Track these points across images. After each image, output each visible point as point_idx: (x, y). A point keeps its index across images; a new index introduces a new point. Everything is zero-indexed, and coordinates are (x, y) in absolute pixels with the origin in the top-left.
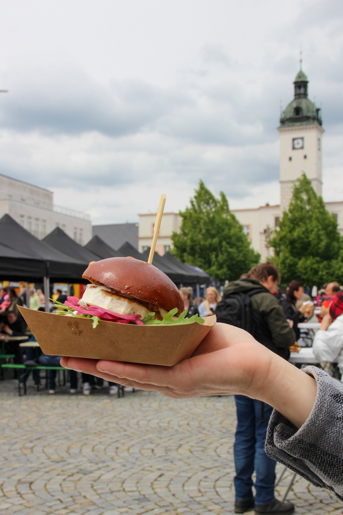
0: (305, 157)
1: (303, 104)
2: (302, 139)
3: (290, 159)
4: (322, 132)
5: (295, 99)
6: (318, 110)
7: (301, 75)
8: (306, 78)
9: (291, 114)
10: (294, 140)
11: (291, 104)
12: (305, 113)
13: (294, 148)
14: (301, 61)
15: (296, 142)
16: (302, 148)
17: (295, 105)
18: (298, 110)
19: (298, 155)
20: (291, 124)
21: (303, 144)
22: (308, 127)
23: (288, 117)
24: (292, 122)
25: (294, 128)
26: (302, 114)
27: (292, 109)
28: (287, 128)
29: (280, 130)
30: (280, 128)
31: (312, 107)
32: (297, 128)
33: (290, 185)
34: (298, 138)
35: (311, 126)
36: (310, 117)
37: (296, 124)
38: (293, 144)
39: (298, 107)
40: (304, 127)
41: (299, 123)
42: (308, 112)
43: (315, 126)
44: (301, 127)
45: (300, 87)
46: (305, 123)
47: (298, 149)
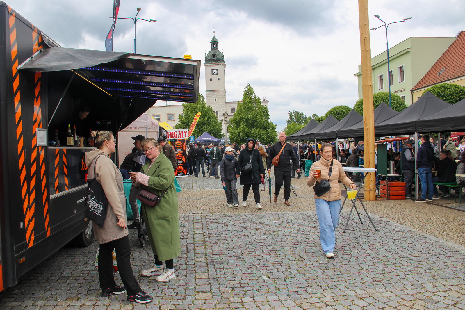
0: (219, 79)
1: (217, 53)
2: (217, 69)
3: (211, 80)
4: (225, 67)
5: (212, 50)
7: (214, 38)
8: (217, 40)
9: (211, 57)
10: (212, 70)
11: (210, 52)
13: (213, 74)
14: (214, 32)
15: (214, 71)
16: (217, 74)
17: (212, 53)
18: (214, 56)
19: (215, 78)
20: (211, 62)
21: (217, 72)
22: (220, 64)
23: (209, 58)
24: (211, 61)
25: (212, 64)
26: (217, 57)
27: (211, 55)
28: (209, 64)
29: (205, 65)
30: (205, 64)
31: (221, 54)
32: (214, 64)
33: (211, 93)
34: (215, 69)
35: (221, 64)
36: (220, 59)
37: (213, 62)
38: (212, 72)
39: (215, 54)
40: (218, 64)
41: (215, 62)
42: (219, 57)
43: (223, 64)
44: (216, 64)
45: (214, 45)
46: (218, 62)
47: (215, 75)
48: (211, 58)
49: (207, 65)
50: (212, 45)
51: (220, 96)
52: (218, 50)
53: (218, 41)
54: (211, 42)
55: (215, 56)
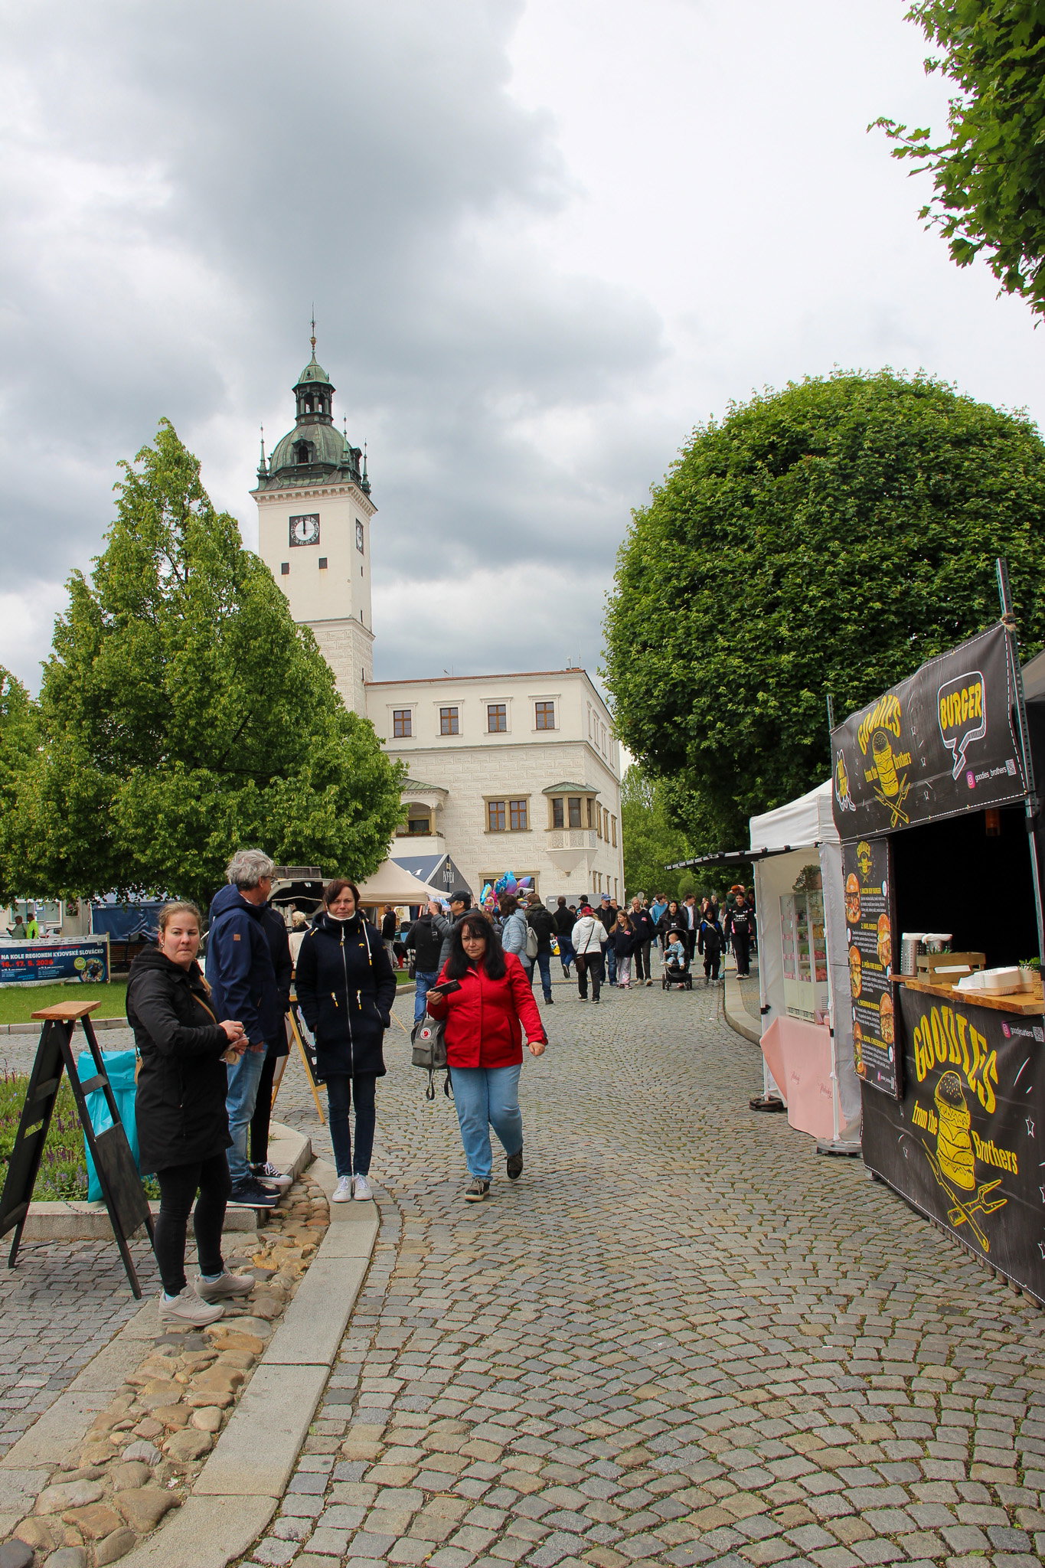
0: (323, 563)
1: (317, 435)
2: (316, 517)
3: (285, 568)
5: (299, 425)
6: (356, 454)
7: (313, 369)
8: (327, 378)
9: (289, 459)
10: (293, 520)
11: (288, 437)
12: (322, 457)
13: (293, 543)
14: (313, 343)
15: (300, 526)
16: (316, 541)
17: (296, 439)
18: (303, 449)
19: (304, 558)
20: (286, 482)
21: (318, 530)
22: (329, 488)
23: (280, 466)
24: (289, 477)
25: (293, 492)
26: (314, 457)
27: (290, 448)
28: (276, 494)
29: (259, 495)
30: (257, 491)
31: (339, 443)
32: (302, 491)
34: (304, 518)
35: (337, 488)
36: (334, 467)
37: (300, 483)
38: (292, 532)
39: (305, 442)
40: (320, 489)
41: (307, 481)
42: (329, 454)
43: (346, 487)
44: (311, 490)
45: (309, 399)
46: (320, 480)
47: (305, 543)
48: (289, 461)
49: (267, 495)
50: (298, 402)
51: (327, 648)
52: (329, 425)
53: (330, 382)
54: (294, 390)
55: (307, 453)
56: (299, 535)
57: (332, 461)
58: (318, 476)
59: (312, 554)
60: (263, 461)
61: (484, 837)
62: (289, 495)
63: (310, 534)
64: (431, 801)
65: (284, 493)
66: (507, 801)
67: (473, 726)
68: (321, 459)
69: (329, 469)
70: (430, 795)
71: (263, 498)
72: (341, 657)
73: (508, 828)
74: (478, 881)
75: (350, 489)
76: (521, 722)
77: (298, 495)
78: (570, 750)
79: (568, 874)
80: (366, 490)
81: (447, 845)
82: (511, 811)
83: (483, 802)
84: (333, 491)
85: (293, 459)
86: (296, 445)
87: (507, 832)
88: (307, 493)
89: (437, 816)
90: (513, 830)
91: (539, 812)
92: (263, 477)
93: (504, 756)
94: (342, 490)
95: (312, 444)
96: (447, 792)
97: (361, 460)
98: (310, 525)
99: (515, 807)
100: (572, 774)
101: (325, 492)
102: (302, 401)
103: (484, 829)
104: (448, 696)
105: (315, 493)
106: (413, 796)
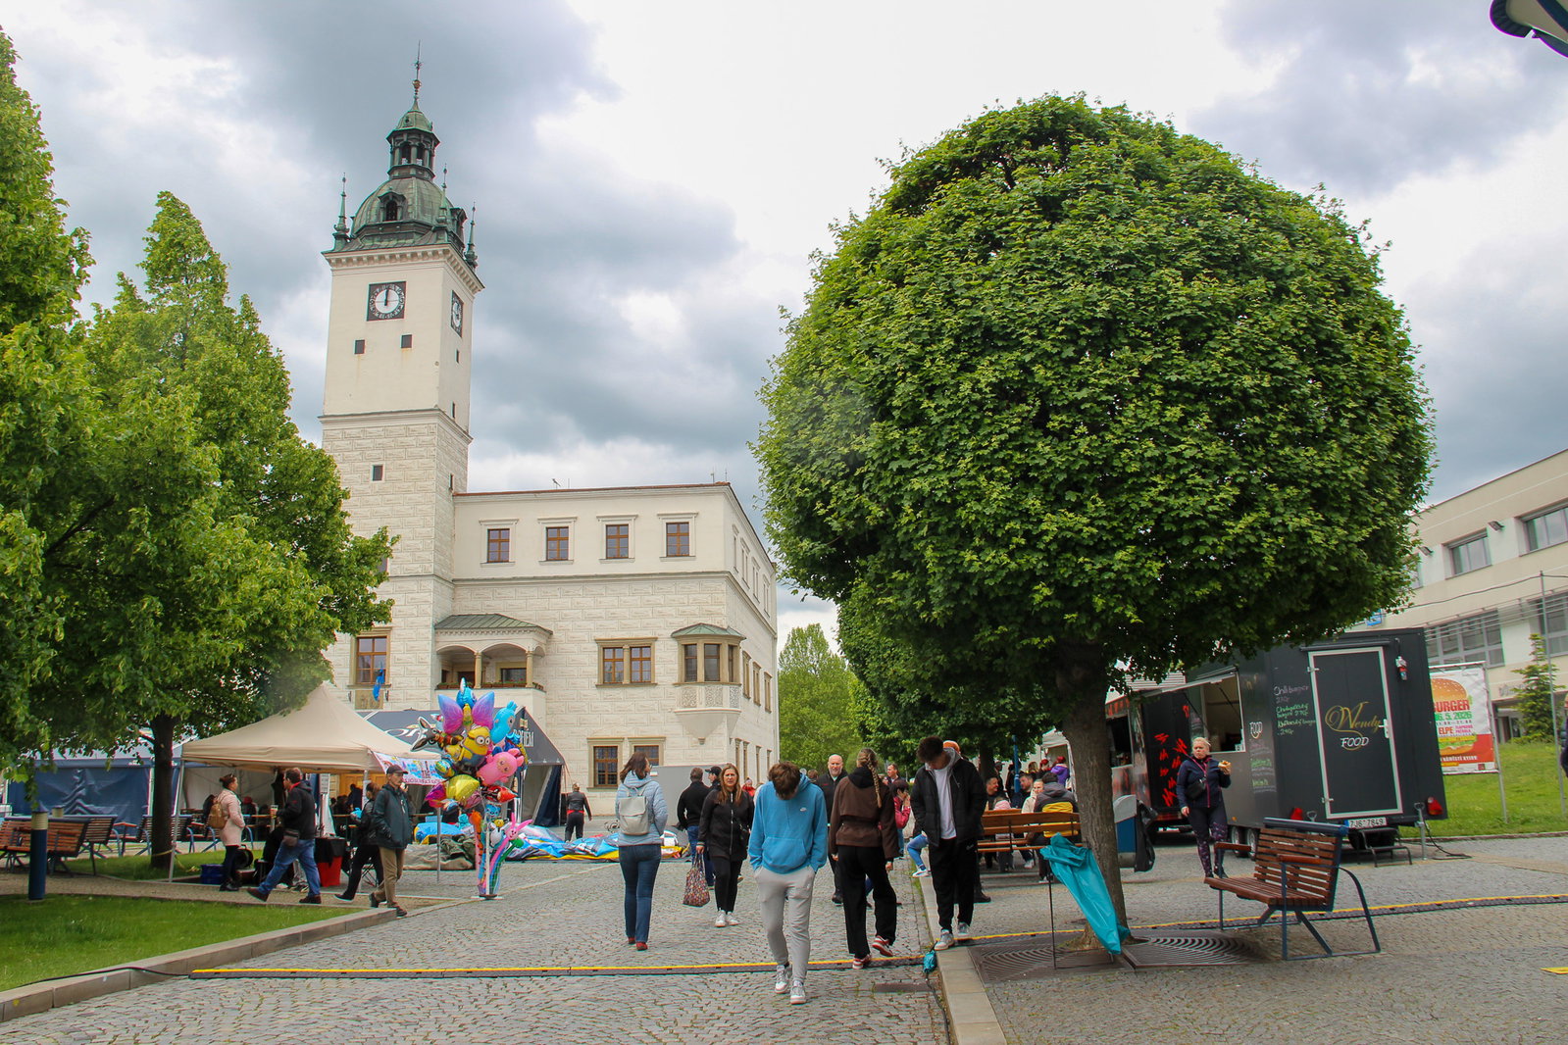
0: (407, 341)
1: (411, 189)
2: (402, 285)
3: (360, 347)
4: (475, 284)
5: (392, 178)
6: (459, 216)
7: (413, 114)
8: (427, 125)
9: (375, 216)
10: (374, 289)
12: (414, 214)
13: (372, 315)
14: (417, 85)
15: (381, 296)
16: (399, 314)
17: (385, 193)
18: (391, 204)
19: (384, 335)
20: (369, 243)
21: (402, 301)
22: (419, 251)
23: (363, 223)
24: (372, 237)
25: (375, 254)
26: (405, 214)
27: (378, 203)
28: (354, 256)
29: (334, 257)
30: (331, 252)
31: (437, 200)
32: (387, 253)
33: (354, 429)
34: (388, 286)
35: (430, 250)
36: (428, 227)
37: (385, 244)
38: (371, 302)
39: (394, 196)
40: (408, 251)
41: (394, 242)
42: (423, 211)
43: (440, 250)
44: (397, 252)
45: (405, 151)
46: (411, 241)
47: (386, 317)
48: (373, 219)
49: (343, 257)
50: (393, 153)
51: (405, 447)
52: (429, 180)
53: (434, 132)
54: (389, 139)
55: (396, 208)
56: (380, 307)
57: (427, 220)
58: (408, 236)
59: (393, 330)
60: (343, 217)
61: (596, 693)
62: (370, 258)
63: (393, 306)
64: (527, 643)
65: (364, 255)
66: (626, 647)
67: (587, 551)
68: (412, 217)
69: (422, 228)
70: (525, 636)
71: (339, 261)
72: (422, 457)
73: (626, 681)
74: (586, 748)
75: (446, 252)
76: (647, 549)
77: (381, 258)
78: (709, 583)
79: (702, 741)
80: (471, 262)
81: (548, 700)
82: (631, 659)
83: (595, 647)
84: (425, 254)
85: (378, 215)
86: (384, 198)
87: (626, 686)
88: (392, 257)
89: (534, 661)
90: (633, 684)
91: (667, 660)
92: (341, 235)
93: (623, 588)
94: (435, 253)
95: (403, 198)
96: (551, 633)
97: (466, 225)
98: (394, 296)
99: (636, 653)
100: (710, 614)
101: (414, 255)
102: (397, 151)
103: (596, 681)
104: (556, 512)
105: (403, 256)
106: (505, 636)
